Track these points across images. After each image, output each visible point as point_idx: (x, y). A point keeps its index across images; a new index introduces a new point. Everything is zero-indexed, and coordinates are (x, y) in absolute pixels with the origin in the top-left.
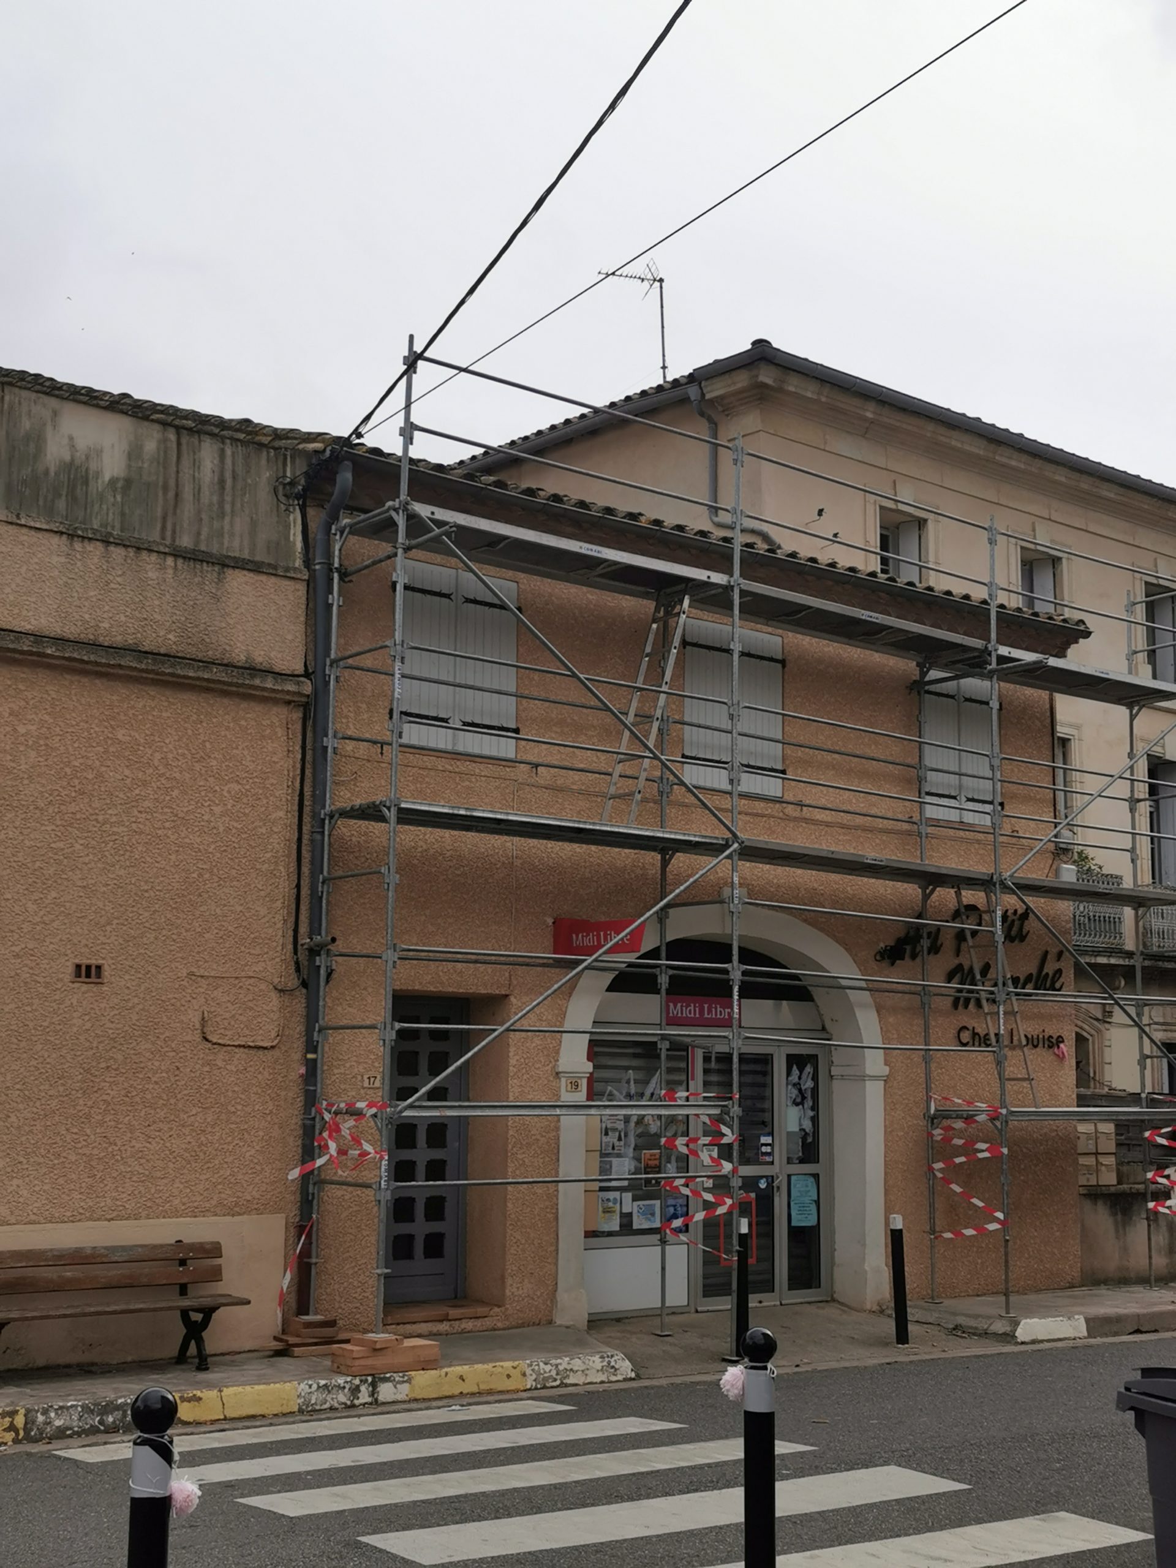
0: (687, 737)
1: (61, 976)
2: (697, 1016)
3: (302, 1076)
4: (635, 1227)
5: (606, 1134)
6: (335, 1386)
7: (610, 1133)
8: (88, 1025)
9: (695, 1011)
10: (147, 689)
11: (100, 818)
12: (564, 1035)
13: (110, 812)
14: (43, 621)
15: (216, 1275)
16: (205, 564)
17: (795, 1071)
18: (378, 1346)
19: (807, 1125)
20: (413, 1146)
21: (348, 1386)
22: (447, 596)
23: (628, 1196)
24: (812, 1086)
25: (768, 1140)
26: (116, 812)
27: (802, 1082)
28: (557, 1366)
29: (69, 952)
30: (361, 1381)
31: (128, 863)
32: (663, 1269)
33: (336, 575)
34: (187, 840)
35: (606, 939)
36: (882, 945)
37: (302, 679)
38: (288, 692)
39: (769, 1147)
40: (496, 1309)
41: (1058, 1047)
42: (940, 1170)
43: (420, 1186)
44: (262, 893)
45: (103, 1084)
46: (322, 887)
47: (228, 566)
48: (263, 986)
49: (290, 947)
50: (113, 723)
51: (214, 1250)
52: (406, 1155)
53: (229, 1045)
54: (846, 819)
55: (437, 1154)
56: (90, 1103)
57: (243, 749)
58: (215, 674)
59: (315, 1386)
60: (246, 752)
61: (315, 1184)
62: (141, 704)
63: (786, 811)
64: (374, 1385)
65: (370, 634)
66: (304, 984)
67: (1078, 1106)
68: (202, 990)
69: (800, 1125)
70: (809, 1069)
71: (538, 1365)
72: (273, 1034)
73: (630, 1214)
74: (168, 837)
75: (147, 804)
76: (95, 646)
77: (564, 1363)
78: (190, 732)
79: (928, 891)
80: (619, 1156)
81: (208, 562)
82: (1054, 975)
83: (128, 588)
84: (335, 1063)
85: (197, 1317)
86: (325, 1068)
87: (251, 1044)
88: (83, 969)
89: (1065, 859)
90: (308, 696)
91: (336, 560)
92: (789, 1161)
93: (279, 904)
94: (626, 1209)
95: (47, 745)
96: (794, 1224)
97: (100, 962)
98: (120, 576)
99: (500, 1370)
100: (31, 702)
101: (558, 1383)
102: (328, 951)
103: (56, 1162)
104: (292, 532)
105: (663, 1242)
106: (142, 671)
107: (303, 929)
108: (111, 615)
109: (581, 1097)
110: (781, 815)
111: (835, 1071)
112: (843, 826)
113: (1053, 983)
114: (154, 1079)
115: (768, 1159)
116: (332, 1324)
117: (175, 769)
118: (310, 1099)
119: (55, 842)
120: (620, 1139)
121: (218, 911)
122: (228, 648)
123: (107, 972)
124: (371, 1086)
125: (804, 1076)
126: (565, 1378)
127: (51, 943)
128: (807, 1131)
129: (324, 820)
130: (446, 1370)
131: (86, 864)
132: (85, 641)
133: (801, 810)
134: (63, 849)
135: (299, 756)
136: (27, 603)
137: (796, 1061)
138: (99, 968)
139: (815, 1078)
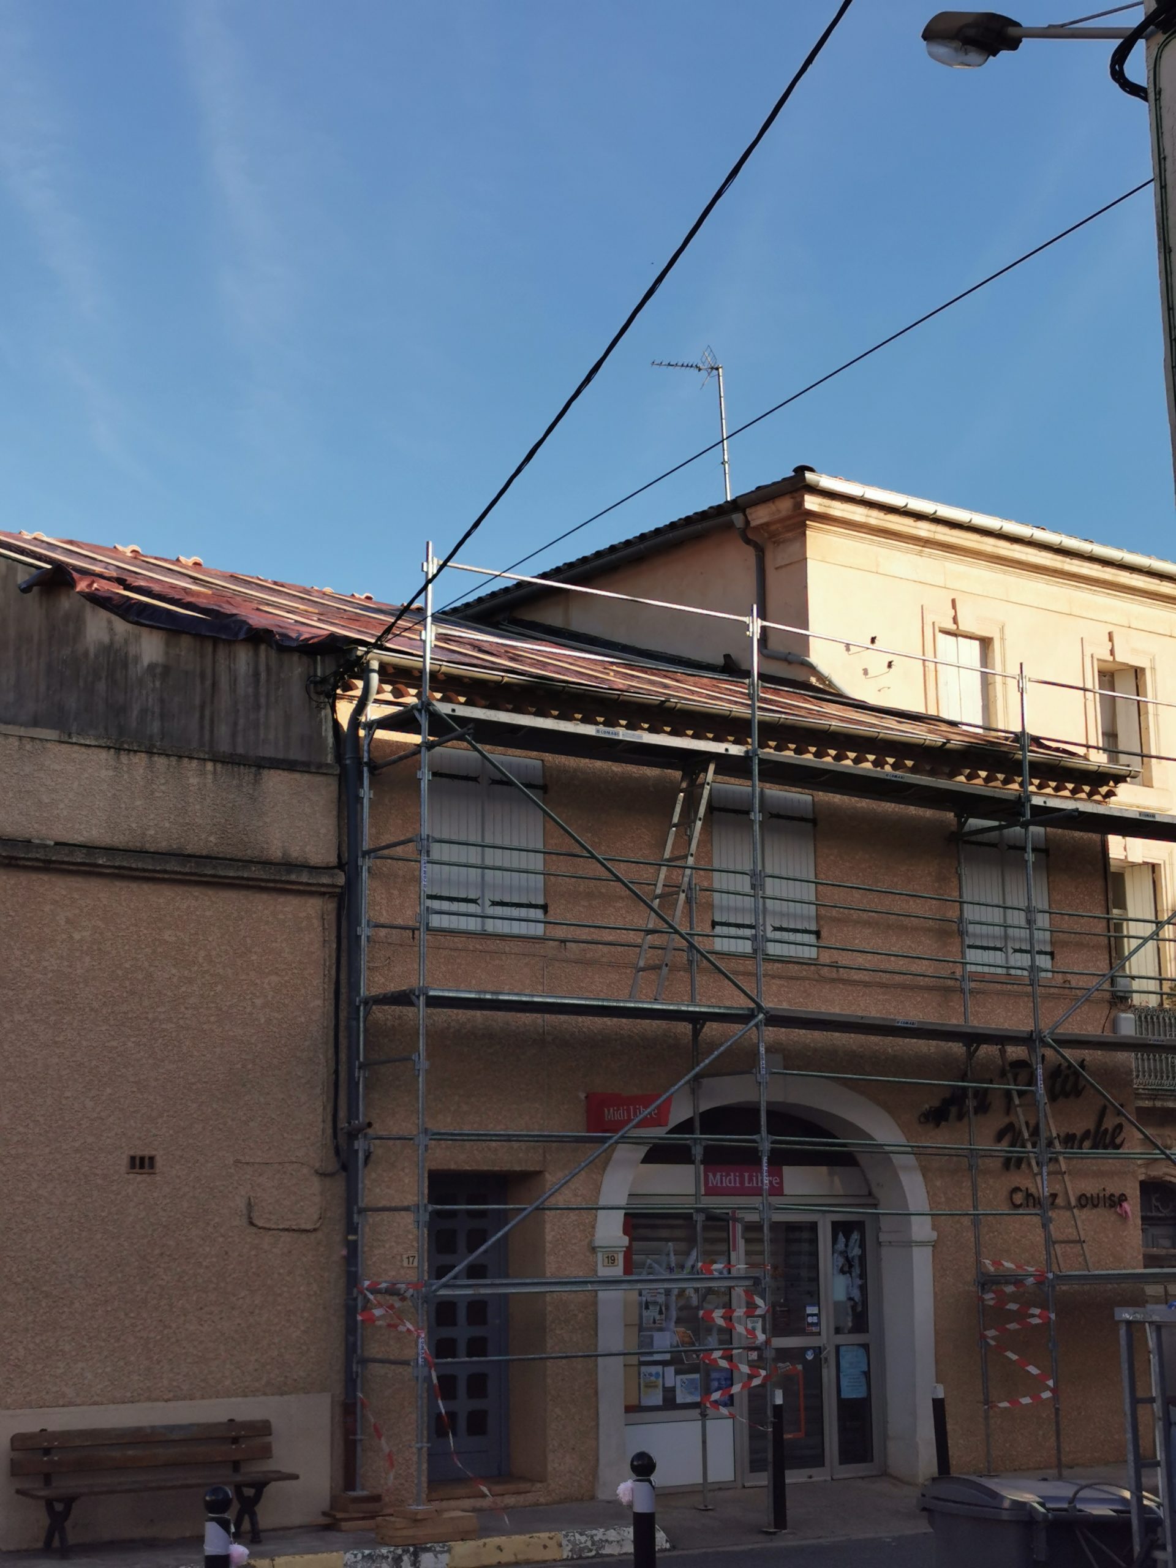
0: (716, 902)
1: (117, 1168)
2: (738, 1185)
3: (344, 1257)
4: (679, 1400)
5: (647, 1308)
6: (379, 1555)
7: (651, 1307)
8: (143, 1214)
9: (735, 1179)
10: (190, 890)
11: (150, 1016)
12: (599, 1211)
13: (159, 1010)
14: (94, 832)
15: (266, 1452)
16: (242, 767)
17: (841, 1239)
18: (419, 1517)
19: (856, 1294)
20: (454, 1323)
21: (391, 1556)
22: (474, 779)
23: (670, 1370)
24: (860, 1253)
25: (815, 1310)
26: (164, 1010)
27: (849, 1251)
28: (592, 1537)
29: (123, 1145)
30: (404, 1551)
31: (176, 1057)
32: (704, 1442)
33: (365, 769)
34: (231, 1033)
35: (635, 1114)
36: (927, 1106)
37: (336, 871)
38: (323, 885)
39: (815, 1318)
40: (539, 1485)
41: (1121, 1206)
42: (993, 1338)
43: (463, 1362)
44: (303, 1081)
45: (158, 1270)
46: (359, 1072)
47: (264, 768)
48: (305, 1170)
49: (329, 1131)
50: (160, 925)
51: (263, 1428)
52: (446, 1332)
53: (273, 1229)
54: (885, 977)
55: (478, 1331)
56: (146, 1289)
57: (282, 942)
58: (255, 872)
59: (360, 1556)
60: (284, 945)
61: (358, 1363)
62: (185, 905)
63: (822, 972)
64: (416, 1555)
65: (400, 822)
66: (344, 1167)
67: (1145, 1267)
68: (248, 1177)
69: (848, 1293)
70: (855, 1236)
71: (574, 1536)
72: (316, 1217)
73: (673, 1390)
74: (213, 1031)
75: (192, 1000)
76: (141, 853)
77: (599, 1534)
78: (231, 930)
79: (972, 1048)
80: (661, 1330)
81: (244, 765)
82: (1114, 1130)
83: (171, 795)
84: (375, 1244)
85: (249, 1492)
86: (366, 1249)
87: (294, 1227)
88: (138, 1162)
89: (1123, 1007)
90: (341, 887)
91: (366, 755)
92: (838, 1331)
93: (318, 1091)
94: (669, 1383)
95: (99, 949)
96: (844, 1395)
97: (153, 1153)
98: (163, 784)
99: (536, 1540)
100: (85, 910)
101: (593, 1553)
102: (366, 1135)
103: (116, 1345)
104: (324, 728)
105: (704, 1416)
106: (186, 874)
107: (342, 1114)
108: (156, 822)
109: (617, 1271)
110: (816, 977)
111: (883, 1237)
112: (882, 985)
113: (1113, 1138)
114: (205, 1264)
115: (815, 1329)
116: (377, 1498)
117: (218, 966)
118: (352, 1279)
119: (109, 1041)
120: (661, 1313)
121: (262, 1100)
122: (265, 846)
123: (159, 1162)
124: (411, 1265)
125: (851, 1243)
126: (600, 1548)
127: (108, 1137)
128: (856, 1299)
129: (358, 1008)
130: (484, 1540)
131: (138, 1060)
132: (132, 848)
133: (837, 971)
134: (117, 1048)
135: (335, 946)
136: (79, 816)
137: (842, 1228)
138: (152, 1159)
139: (862, 1245)
